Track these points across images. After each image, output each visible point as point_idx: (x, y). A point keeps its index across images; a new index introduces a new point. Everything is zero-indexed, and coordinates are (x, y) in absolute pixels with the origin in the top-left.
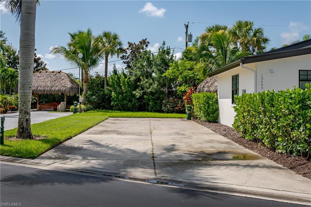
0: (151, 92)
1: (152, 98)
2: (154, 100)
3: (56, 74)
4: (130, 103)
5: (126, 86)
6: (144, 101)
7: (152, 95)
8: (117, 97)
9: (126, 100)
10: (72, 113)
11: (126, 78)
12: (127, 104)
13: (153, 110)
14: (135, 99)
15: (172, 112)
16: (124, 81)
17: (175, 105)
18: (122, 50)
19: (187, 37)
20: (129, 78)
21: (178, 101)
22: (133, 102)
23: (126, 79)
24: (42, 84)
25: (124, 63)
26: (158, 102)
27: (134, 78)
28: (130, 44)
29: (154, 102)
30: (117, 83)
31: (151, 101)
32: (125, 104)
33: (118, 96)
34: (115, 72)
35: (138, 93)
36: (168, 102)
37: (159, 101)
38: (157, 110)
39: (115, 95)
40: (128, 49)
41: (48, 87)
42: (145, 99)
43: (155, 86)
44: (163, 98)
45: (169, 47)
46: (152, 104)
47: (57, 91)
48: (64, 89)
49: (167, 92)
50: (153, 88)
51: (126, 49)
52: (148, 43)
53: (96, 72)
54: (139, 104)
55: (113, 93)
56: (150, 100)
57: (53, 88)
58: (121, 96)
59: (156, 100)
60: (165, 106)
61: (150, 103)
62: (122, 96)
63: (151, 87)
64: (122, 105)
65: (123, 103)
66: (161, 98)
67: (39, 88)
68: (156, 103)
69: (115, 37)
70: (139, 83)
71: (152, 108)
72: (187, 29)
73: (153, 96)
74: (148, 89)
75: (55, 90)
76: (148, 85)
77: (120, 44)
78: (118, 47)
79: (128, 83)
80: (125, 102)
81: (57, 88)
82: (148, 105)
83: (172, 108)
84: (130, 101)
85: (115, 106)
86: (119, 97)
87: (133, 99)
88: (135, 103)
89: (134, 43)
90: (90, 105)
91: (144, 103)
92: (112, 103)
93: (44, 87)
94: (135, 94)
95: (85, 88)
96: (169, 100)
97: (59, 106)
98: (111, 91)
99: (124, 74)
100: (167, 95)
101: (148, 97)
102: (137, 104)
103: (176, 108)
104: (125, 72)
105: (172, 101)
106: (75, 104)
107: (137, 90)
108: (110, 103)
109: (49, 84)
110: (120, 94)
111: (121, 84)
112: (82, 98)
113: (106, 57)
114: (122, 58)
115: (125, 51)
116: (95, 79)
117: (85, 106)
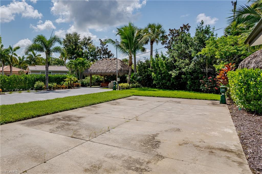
0: (187, 72)
1: (190, 78)
2: (192, 79)
3: (112, 61)
4: (168, 82)
5: (164, 67)
7: (190, 75)
9: (166, 80)
10: (112, 90)
12: (166, 83)
13: (191, 89)
14: (172, 78)
15: (210, 92)
17: (214, 85)
18: (164, 37)
20: (168, 60)
22: (171, 81)
23: (164, 61)
24: (101, 68)
25: (166, 47)
26: (196, 81)
28: (171, 31)
29: (192, 82)
31: (189, 81)
32: (164, 83)
33: (158, 75)
34: (157, 56)
35: (174, 73)
36: (207, 82)
37: (198, 80)
38: (195, 89)
39: (155, 75)
40: (169, 35)
42: (182, 78)
44: (202, 77)
46: (189, 83)
47: (110, 72)
48: (115, 71)
50: (189, 67)
51: (167, 35)
52: (189, 27)
53: (144, 57)
54: (177, 83)
55: (153, 74)
56: (188, 79)
57: (107, 71)
59: (195, 80)
60: (203, 85)
61: (188, 82)
64: (162, 84)
65: (162, 82)
66: (199, 77)
67: (98, 71)
68: (195, 83)
69: (159, 27)
70: (175, 64)
71: (190, 87)
74: (183, 69)
75: (108, 72)
76: (183, 65)
77: (163, 32)
78: (161, 35)
79: (166, 64)
80: (164, 81)
81: (110, 71)
83: (210, 87)
84: (169, 80)
85: (157, 84)
86: (158, 77)
88: (173, 83)
89: (175, 29)
90: (137, 84)
91: (182, 82)
92: (154, 82)
93: (101, 70)
94: (171, 74)
95: (130, 70)
96: (207, 79)
97: (109, 84)
98: (152, 71)
99: (162, 56)
100: (207, 75)
101: (186, 77)
102: (175, 83)
103: (215, 88)
104: (164, 55)
105: (210, 81)
106: (114, 83)
107: (173, 70)
108: (153, 82)
109: (105, 68)
110: (159, 74)
111: (159, 66)
112: (128, 78)
113: (151, 44)
114: (163, 43)
115: (166, 37)
116: (144, 64)
117: (130, 84)
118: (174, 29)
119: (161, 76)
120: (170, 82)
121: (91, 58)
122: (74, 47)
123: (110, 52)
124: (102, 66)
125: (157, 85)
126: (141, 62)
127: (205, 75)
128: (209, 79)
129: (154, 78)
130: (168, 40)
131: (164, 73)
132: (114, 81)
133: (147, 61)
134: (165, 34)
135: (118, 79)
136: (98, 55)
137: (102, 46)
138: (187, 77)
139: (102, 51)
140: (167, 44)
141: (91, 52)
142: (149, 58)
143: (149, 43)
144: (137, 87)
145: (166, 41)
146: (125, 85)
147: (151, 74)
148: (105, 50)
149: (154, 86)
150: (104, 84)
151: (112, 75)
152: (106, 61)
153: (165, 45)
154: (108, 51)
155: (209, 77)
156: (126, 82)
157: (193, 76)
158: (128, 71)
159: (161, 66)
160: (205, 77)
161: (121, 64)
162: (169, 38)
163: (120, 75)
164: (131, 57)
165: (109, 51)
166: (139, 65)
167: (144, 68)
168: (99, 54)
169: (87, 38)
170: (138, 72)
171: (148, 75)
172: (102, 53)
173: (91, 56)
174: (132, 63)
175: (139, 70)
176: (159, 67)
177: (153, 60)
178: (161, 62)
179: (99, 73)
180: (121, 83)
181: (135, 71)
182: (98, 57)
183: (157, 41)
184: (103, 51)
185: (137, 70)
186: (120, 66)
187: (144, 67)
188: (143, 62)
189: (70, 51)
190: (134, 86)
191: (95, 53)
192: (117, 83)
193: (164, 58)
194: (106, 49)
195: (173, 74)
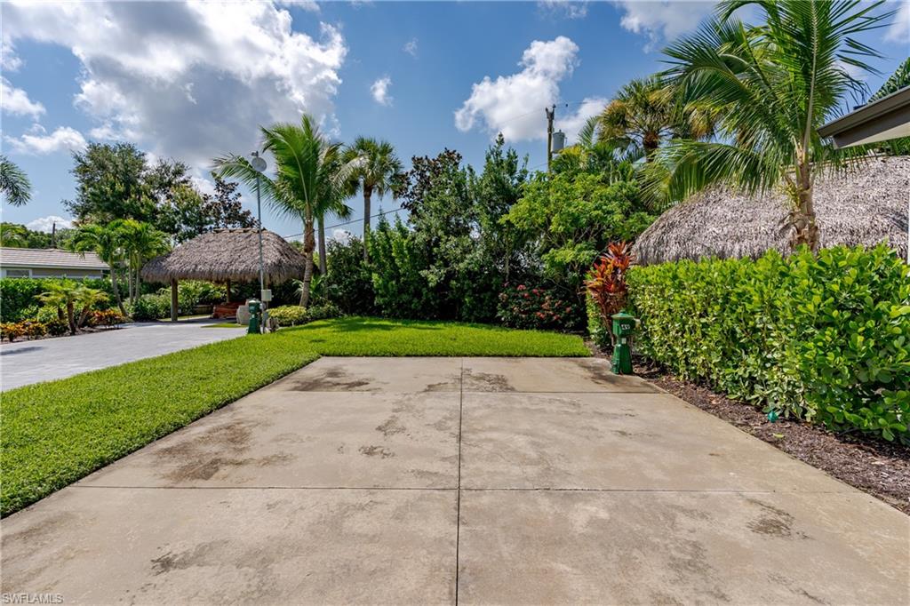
0: (469, 272)
1: (469, 288)
2: (474, 291)
3: (250, 235)
4: (415, 300)
5: (406, 257)
6: (451, 296)
7: (469, 279)
8: (385, 287)
9: (409, 294)
10: (245, 332)
11: (405, 237)
12: (411, 302)
13: (473, 318)
14: (428, 289)
15: (525, 326)
16: (400, 246)
17: (535, 306)
18: (400, 179)
19: (552, 139)
20: (414, 239)
21: (542, 294)
22: (424, 298)
23: (406, 241)
24: (210, 257)
25: (405, 205)
26: (485, 298)
27: (424, 236)
28: (417, 162)
29: (475, 299)
30: (385, 251)
31: (469, 296)
32: (405, 303)
33: (388, 282)
34: (383, 227)
35: (433, 276)
36: (514, 297)
37: (489, 293)
38: (482, 316)
39: (380, 282)
40: (412, 172)
41: (222, 263)
42: (452, 289)
43: (478, 254)
44: (498, 286)
45: (514, 153)
46: (469, 302)
47: (241, 273)
48: (259, 266)
49: (508, 272)
50: (472, 259)
51: (406, 174)
52: (460, 157)
54: (438, 301)
55: (375, 276)
56: (466, 291)
57: (231, 267)
58: (394, 282)
59: (480, 292)
60: (505, 306)
61: (466, 300)
62: (397, 283)
63: (468, 256)
64: (400, 306)
65: (399, 301)
66: (492, 285)
67: (199, 267)
68: (481, 301)
69: (386, 150)
70: (435, 249)
71: (471, 311)
72: (551, 122)
73: (474, 282)
74: (458, 262)
75: (236, 270)
76: (458, 251)
77: (396, 166)
79: (409, 249)
80: (405, 297)
81: (242, 267)
82: (462, 304)
83: (524, 313)
84: (418, 294)
85: (384, 306)
86: (390, 286)
87: (424, 291)
88: (428, 300)
89: (426, 158)
90: (329, 306)
91: (450, 300)
92: (378, 301)
93: (211, 265)
94: (426, 278)
95: (308, 266)
97: (238, 310)
98: (370, 271)
99: (400, 229)
101: (459, 285)
102: (432, 303)
103: (539, 313)
104: (404, 225)
106: (252, 308)
107: (431, 266)
108: (373, 299)
109: (225, 257)
110: (392, 277)
111: (393, 254)
112: (302, 289)
113: (365, 196)
114: (397, 194)
115: (404, 177)
116: (346, 249)
117: (308, 308)
118: (424, 158)
119: (398, 282)
120: (421, 299)
121: (184, 228)
122: (120, 188)
123: (248, 213)
124: (215, 252)
125: (384, 309)
126: (338, 245)
129: (377, 290)
130: (411, 187)
131: (404, 275)
132: (253, 301)
133: (355, 243)
134: (403, 171)
135: (266, 295)
136: (211, 222)
137: (220, 194)
138: (462, 285)
139: (222, 211)
140: (408, 196)
141: (184, 210)
142: (359, 234)
143: (360, 193)
144: (328, 316)
145: (407, 189)
146: (293, 311)
147: (371, 279)
148: (230, 205)
149: (376, 312)
150: (224, 309)
151: (249, 281)
152: (230, 238)
153: (402, 200)
154: (241, 212)
156: (297, 303)
158: (302, 269)
159: (397, 253)
160: (508, 287)
161: (280, 247)
162: (414, 181)
163: (278, 281)
164: (311, 224)
165: (246, 210)
166: (333, 253)
167: (349, 261)
168: (213, 218)
169: (173, 168)
170: (330, 272)
171: (359, 281)
172: (223, 215)
173: (187, 222)
174: (314, 244)
175: (334, 267)
176: (391, 257)
177: (373, 240)
178: (397, 243)
179: (203, 272)
180: (281, 305)
181: (323, 270)
182: (211, 228)
183: (380, 190)
184: (226, 209)
185: (328, 267)
186: (278, 254)
187: (347, 260)
188: (345, 245)
189: (104, 201)
190: (321, 314)
191: (200, 214)
192: (261, 308)
193: (404, 233)
194: (235, 204)
195: (431, 277)
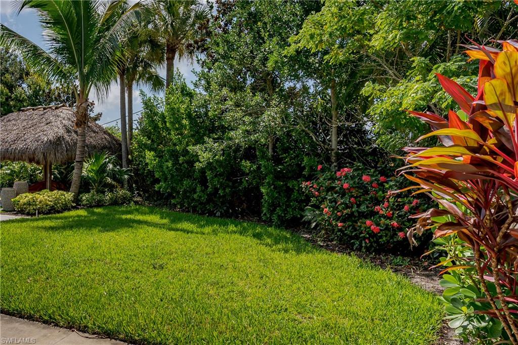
1: (270, 172)
2: (278, 176)
6: (245, 184)
8: (161, 168)
13: (275, 217)
17: (362, 208)
21: (382, 184)
29: (277, 189)
31: (268, 184)
38: (288, 217)
39: (156, 161)
44: (312, 169)
46: (267, 194)
56: (265, 176)
59: (288, 178)
61: (264, 190)
66: (304, 168)
68: (289, 191)
71: (272, 208)
81: (21, 146)
82: (258, 198)
96: (333, 179)
100: (333, 159)
101: (255, 167)
102: (221, 192)
105: (346, 186)
112: (74, 170)
127: (328, 160)
128: (339, 179)
138: (259, 168)
155: (340, 167)
157: (282, 164)
160: (323, 170)
